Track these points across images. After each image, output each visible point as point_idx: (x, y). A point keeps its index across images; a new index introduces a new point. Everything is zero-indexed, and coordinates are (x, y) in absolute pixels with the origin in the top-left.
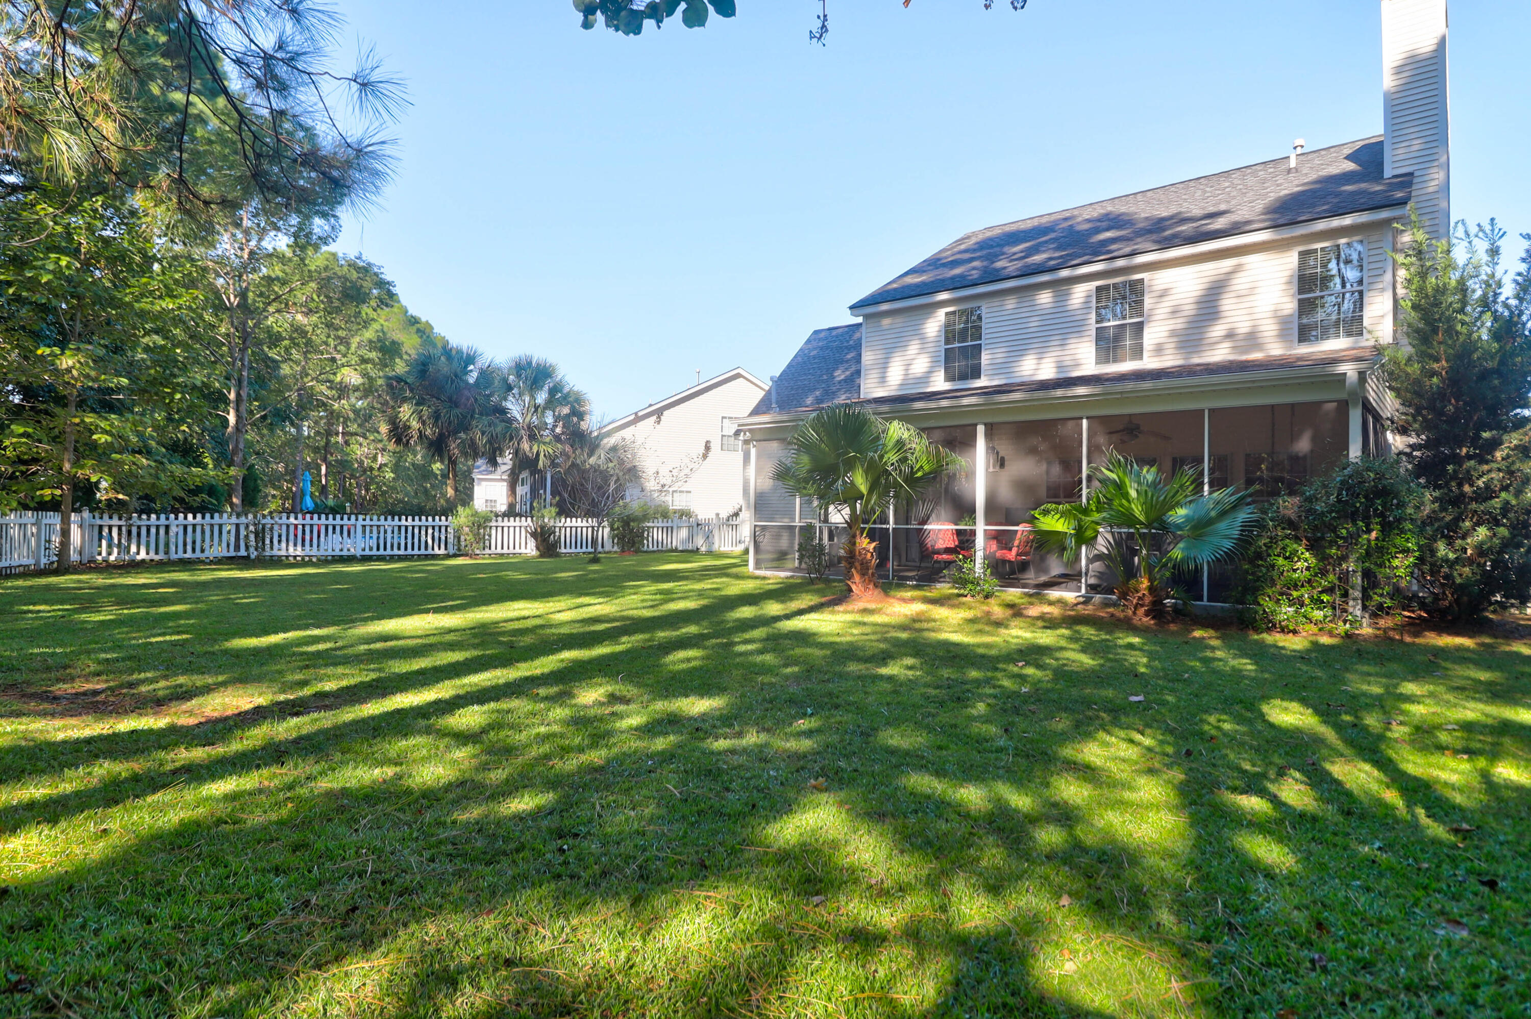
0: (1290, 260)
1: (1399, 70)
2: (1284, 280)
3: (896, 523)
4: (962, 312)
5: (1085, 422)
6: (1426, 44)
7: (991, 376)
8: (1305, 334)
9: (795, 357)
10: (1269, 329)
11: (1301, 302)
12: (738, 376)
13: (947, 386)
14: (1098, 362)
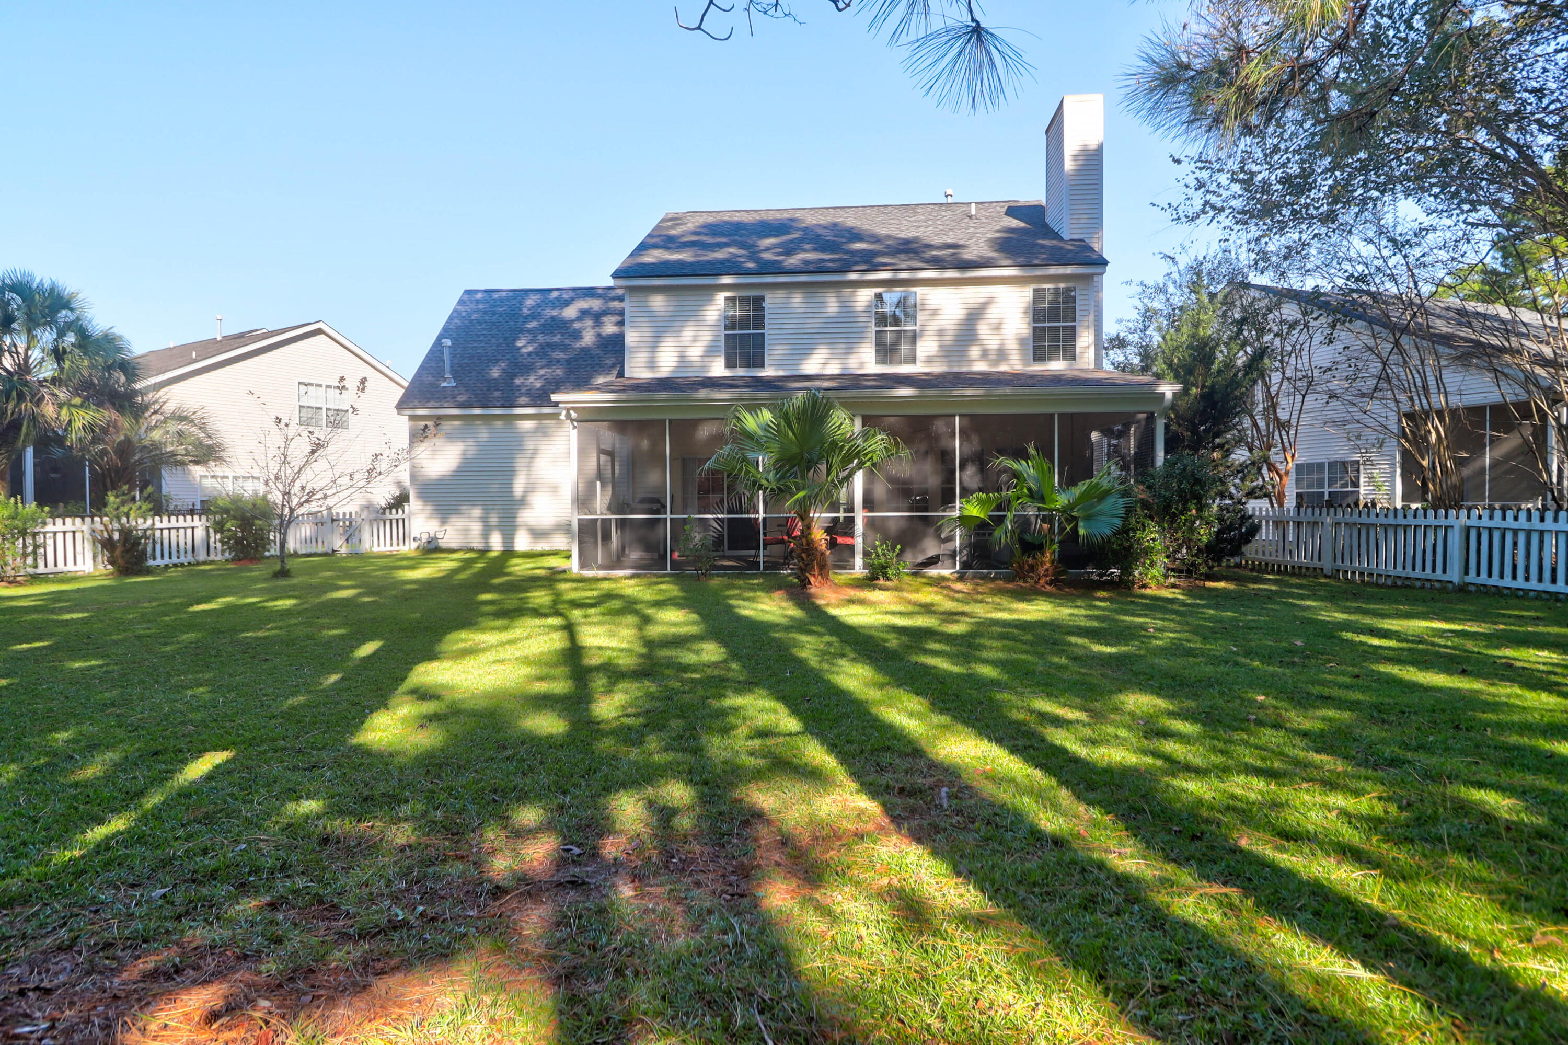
0: (1026, 294)
1: (1075, 157)
2: (1022, 310)
3: (765, 512)
4: (744, 300)
5: (957, 418)
6: (1093, 143)
7: (778, 366)
8: (1039, 355)
9: (451, 318)
10: (1012, 346)
11: (1034, 328)
12: (319, 332)
13: (727, 373)
14: (877, 362)
